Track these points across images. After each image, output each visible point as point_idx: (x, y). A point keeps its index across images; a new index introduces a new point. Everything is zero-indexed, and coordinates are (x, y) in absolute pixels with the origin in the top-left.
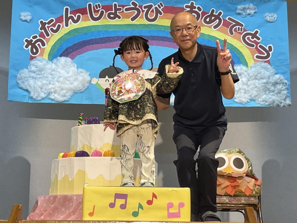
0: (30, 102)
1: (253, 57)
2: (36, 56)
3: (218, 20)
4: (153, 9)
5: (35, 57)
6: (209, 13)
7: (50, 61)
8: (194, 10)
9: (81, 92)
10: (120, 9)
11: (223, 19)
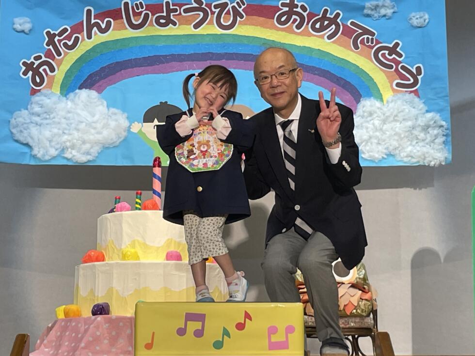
0: (33, 163)
1: (392, 86)
2: (41, 89)
3: (333, 26)
4: (229, 9)
5: (39, 91)
6: (319, 15)
7: (63, 96)
8: (295, 10)
9: (114, 147)
10: (176, 10)
11: (342, 23)
